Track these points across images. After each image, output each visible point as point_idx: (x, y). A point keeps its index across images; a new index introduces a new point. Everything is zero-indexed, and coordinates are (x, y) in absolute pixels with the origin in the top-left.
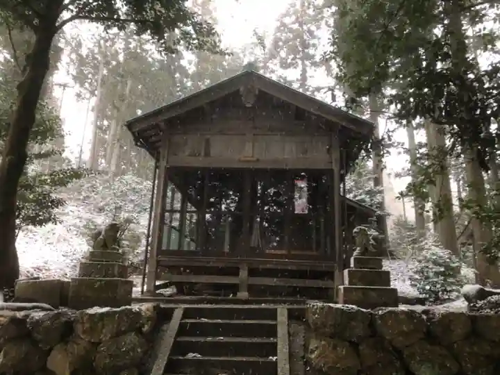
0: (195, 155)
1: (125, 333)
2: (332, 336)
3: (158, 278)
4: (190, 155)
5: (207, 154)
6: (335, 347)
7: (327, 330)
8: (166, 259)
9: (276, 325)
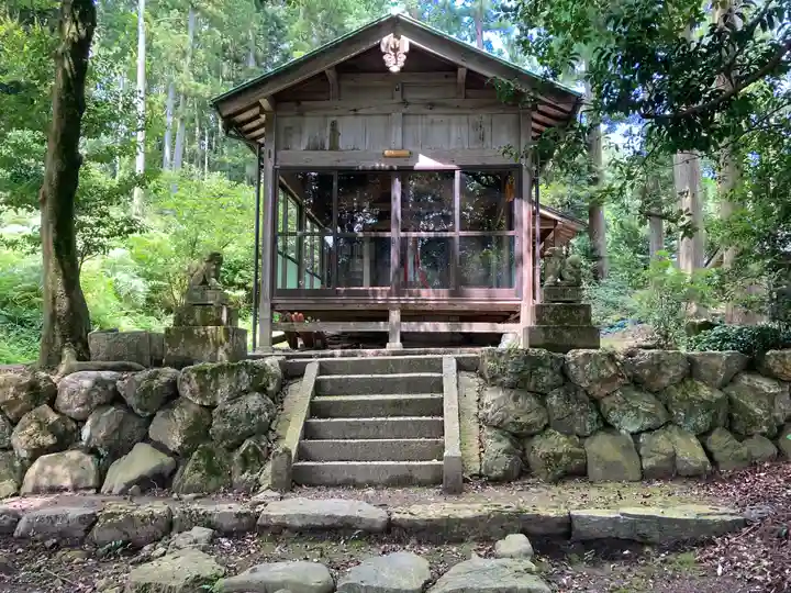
0: (316, 149)
1: (246, 392)
2: (513, 387)
3: (274, 327)
4: (308, 149)
5: (334, 147)
6: (516, 399)
7: (506, 379)
8: (284, 301)
9: (441, 378)
